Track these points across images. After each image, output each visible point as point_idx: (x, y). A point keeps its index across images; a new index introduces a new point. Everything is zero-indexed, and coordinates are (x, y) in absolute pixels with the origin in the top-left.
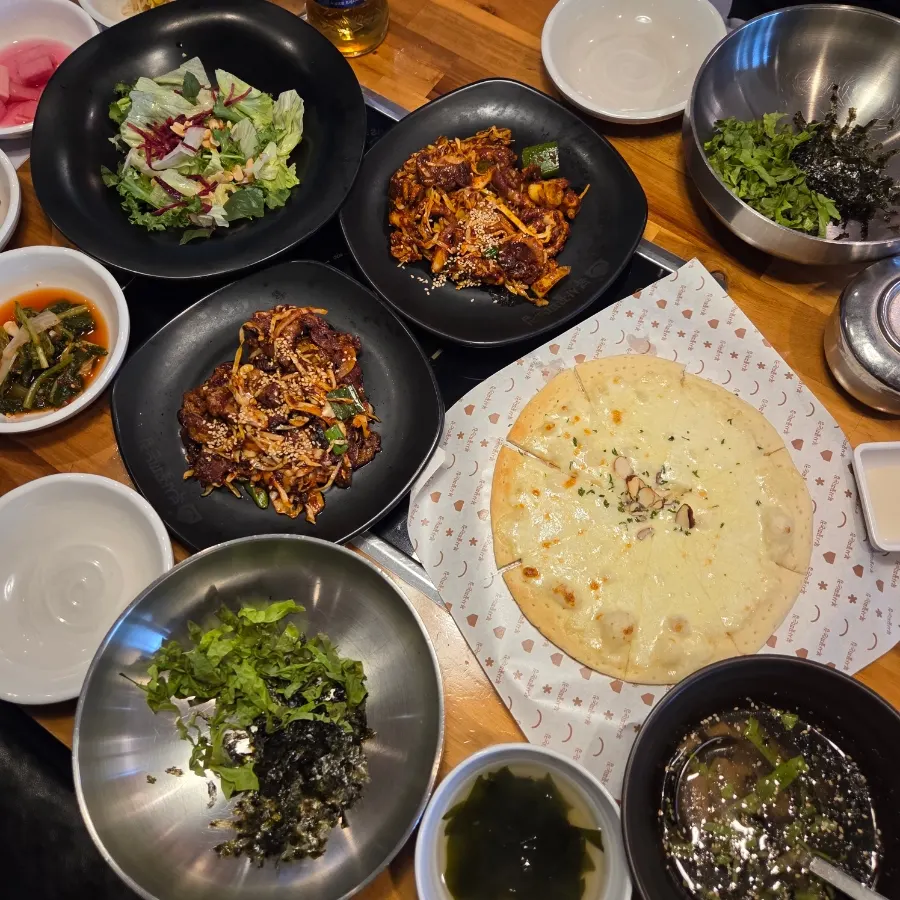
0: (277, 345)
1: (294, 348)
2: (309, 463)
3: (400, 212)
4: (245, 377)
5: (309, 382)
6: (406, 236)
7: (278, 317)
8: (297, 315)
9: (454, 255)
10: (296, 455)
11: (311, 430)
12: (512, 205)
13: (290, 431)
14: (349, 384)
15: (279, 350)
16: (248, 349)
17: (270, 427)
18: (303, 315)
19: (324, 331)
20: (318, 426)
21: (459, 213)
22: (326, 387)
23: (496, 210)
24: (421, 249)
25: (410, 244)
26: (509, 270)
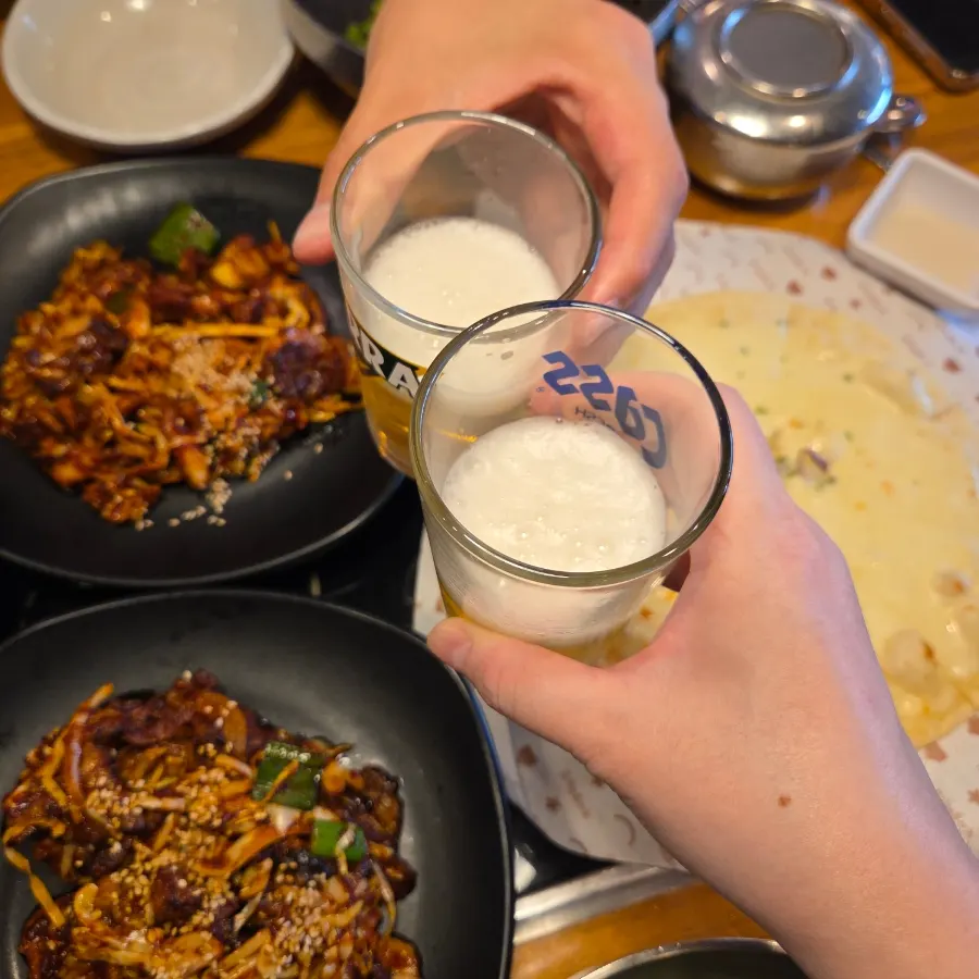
0: (98, 813)
1: (127, 790)
2: (343, 919)
3: (66, 458)
4: (98, 913)
5: (207, 807)
6: (111, 481)
7: (47, 772)
8: (77, 735)
9: (211, 440)
10: (314, 933)
11: (288, 871)
12: (213, 318)
13: (259, 908)
14: (263, 747)
15: (109, 815)
16: (46, 865)
17: (228, 940)
18: (88, 727)
19: (139, 714)
20: (293, 855)
21: (155, 384)
22: (240, 787)
23: (201, 340)
24: (149, 477)
25: (126, 485)
26: (301, 393)
